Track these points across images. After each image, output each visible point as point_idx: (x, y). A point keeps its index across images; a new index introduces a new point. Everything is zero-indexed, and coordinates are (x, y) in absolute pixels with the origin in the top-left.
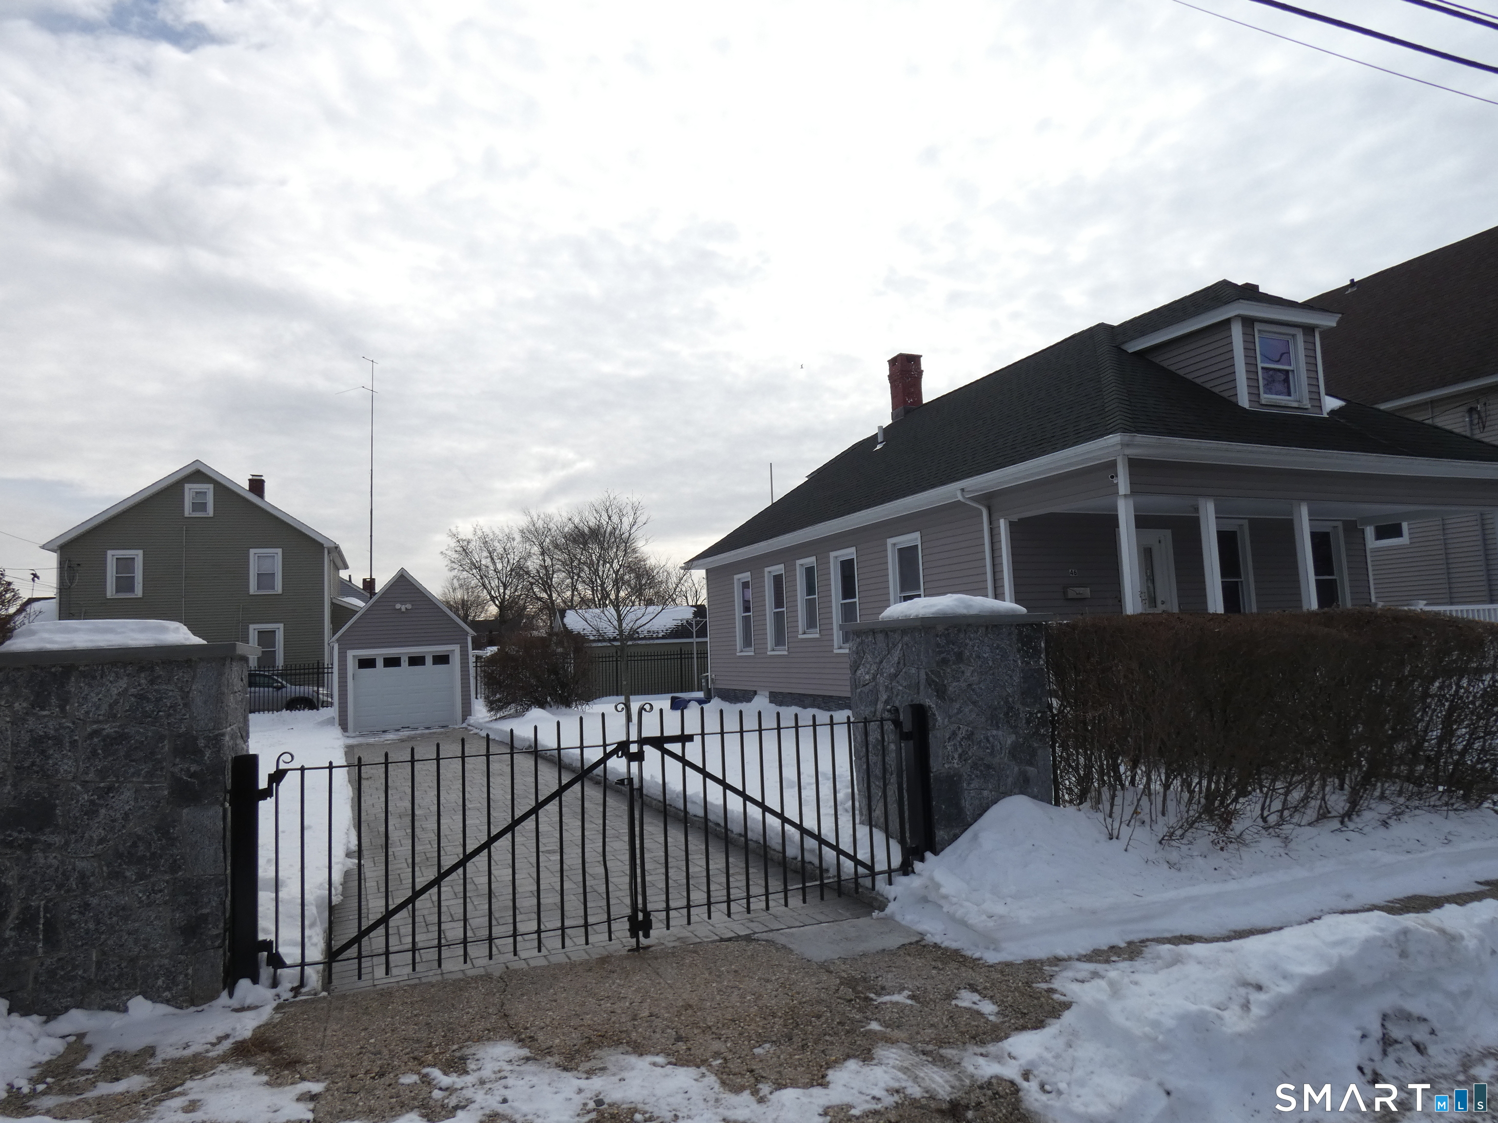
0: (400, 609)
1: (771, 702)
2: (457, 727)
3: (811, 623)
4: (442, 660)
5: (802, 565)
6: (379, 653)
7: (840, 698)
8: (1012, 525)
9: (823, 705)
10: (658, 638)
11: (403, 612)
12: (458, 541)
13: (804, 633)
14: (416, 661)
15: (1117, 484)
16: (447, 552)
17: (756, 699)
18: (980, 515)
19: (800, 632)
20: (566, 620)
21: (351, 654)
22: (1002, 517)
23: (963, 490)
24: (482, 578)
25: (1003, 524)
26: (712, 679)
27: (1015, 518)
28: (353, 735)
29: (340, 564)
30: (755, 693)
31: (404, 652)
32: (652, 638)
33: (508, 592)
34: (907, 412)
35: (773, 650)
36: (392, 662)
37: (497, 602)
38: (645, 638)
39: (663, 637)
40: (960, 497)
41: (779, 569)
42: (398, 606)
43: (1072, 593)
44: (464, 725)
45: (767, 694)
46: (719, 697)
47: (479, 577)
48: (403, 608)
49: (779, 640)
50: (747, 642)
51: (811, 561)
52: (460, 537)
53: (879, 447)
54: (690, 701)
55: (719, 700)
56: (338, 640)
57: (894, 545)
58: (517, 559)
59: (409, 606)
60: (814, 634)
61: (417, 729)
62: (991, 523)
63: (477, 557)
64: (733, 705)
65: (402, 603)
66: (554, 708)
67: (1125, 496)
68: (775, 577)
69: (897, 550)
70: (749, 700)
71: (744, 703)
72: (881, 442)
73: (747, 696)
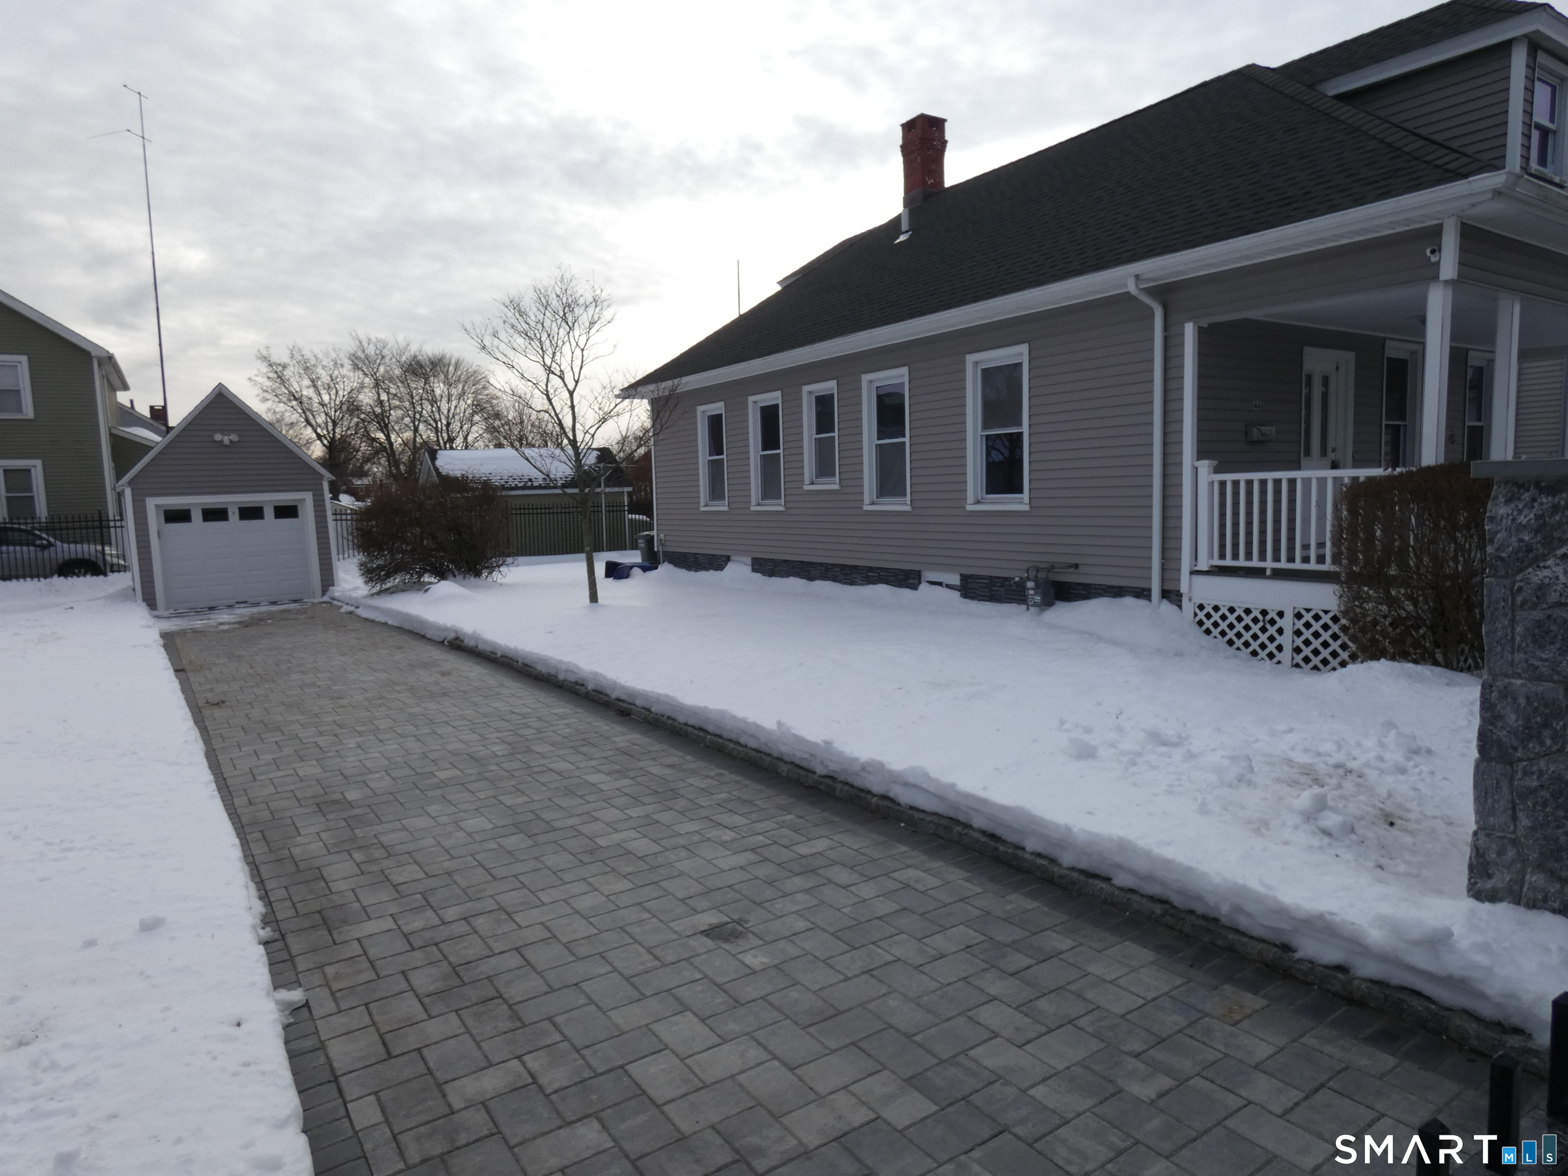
0: (222, 441)
1: (754, 570)
2: (316, 601)
3: (824, 468)
4: (287, 512)
5: (810, 393)
6: (196, 502)
7: (870, 569)
8: (1203, 334)
9: (840, 577)
10: (555, 487)
11: (226, 446)
12: (271, 365)
13: (812, 483)
14: (251, 513)
15: (1438, 264)
16: (257, 379)
17: (730, 568)
18: (1152, 316)
19: (807, 481)
20: (438, 463)
21: (152, 503)
22: (1189, 320)
23: (1137, 277)
24: (304, 412)
25: (1189, 330)
26: (660, 540)
27: (1204, 324)
28: (166, 614)
29: (116, 382)
30: (728, 559)
31: (232, 500)
32: (548, 487)
33: (338, 430)
34: (927, 196)
35: (759, 505)
36: (215, 515)
37: (325, 442)
38: (540, 487)
39: (564, 486)
40: (1132, 288)
41: (773, 397)
42: (218, 437)
43: (1255, 434)
44: (325, 599)
45: (749, 560)
46: (670, 562)
47: (300, 411)
48: (226, 440)
49: (770, 489)
50: (716, 492)
51: (829, 386)
52: (272, 361)
53: (902, 238)
54: (631, 567)
55: (671, 566)
56: (130, 483)
57: (976, 363)
58: (348, 389)
59: (234, 437)
60: (832, 484)
61: (257, 604)
62: (1166, 328)
63: (296, 386)
64: (692, 573)
65: (225, 432)
66: (460, 578)
67: (1446, 282)
68: (763, 409)
69: (984, 370)
70: (720, 568)
71: (711, 572)
72: (907, 232)
73: (717, 563)
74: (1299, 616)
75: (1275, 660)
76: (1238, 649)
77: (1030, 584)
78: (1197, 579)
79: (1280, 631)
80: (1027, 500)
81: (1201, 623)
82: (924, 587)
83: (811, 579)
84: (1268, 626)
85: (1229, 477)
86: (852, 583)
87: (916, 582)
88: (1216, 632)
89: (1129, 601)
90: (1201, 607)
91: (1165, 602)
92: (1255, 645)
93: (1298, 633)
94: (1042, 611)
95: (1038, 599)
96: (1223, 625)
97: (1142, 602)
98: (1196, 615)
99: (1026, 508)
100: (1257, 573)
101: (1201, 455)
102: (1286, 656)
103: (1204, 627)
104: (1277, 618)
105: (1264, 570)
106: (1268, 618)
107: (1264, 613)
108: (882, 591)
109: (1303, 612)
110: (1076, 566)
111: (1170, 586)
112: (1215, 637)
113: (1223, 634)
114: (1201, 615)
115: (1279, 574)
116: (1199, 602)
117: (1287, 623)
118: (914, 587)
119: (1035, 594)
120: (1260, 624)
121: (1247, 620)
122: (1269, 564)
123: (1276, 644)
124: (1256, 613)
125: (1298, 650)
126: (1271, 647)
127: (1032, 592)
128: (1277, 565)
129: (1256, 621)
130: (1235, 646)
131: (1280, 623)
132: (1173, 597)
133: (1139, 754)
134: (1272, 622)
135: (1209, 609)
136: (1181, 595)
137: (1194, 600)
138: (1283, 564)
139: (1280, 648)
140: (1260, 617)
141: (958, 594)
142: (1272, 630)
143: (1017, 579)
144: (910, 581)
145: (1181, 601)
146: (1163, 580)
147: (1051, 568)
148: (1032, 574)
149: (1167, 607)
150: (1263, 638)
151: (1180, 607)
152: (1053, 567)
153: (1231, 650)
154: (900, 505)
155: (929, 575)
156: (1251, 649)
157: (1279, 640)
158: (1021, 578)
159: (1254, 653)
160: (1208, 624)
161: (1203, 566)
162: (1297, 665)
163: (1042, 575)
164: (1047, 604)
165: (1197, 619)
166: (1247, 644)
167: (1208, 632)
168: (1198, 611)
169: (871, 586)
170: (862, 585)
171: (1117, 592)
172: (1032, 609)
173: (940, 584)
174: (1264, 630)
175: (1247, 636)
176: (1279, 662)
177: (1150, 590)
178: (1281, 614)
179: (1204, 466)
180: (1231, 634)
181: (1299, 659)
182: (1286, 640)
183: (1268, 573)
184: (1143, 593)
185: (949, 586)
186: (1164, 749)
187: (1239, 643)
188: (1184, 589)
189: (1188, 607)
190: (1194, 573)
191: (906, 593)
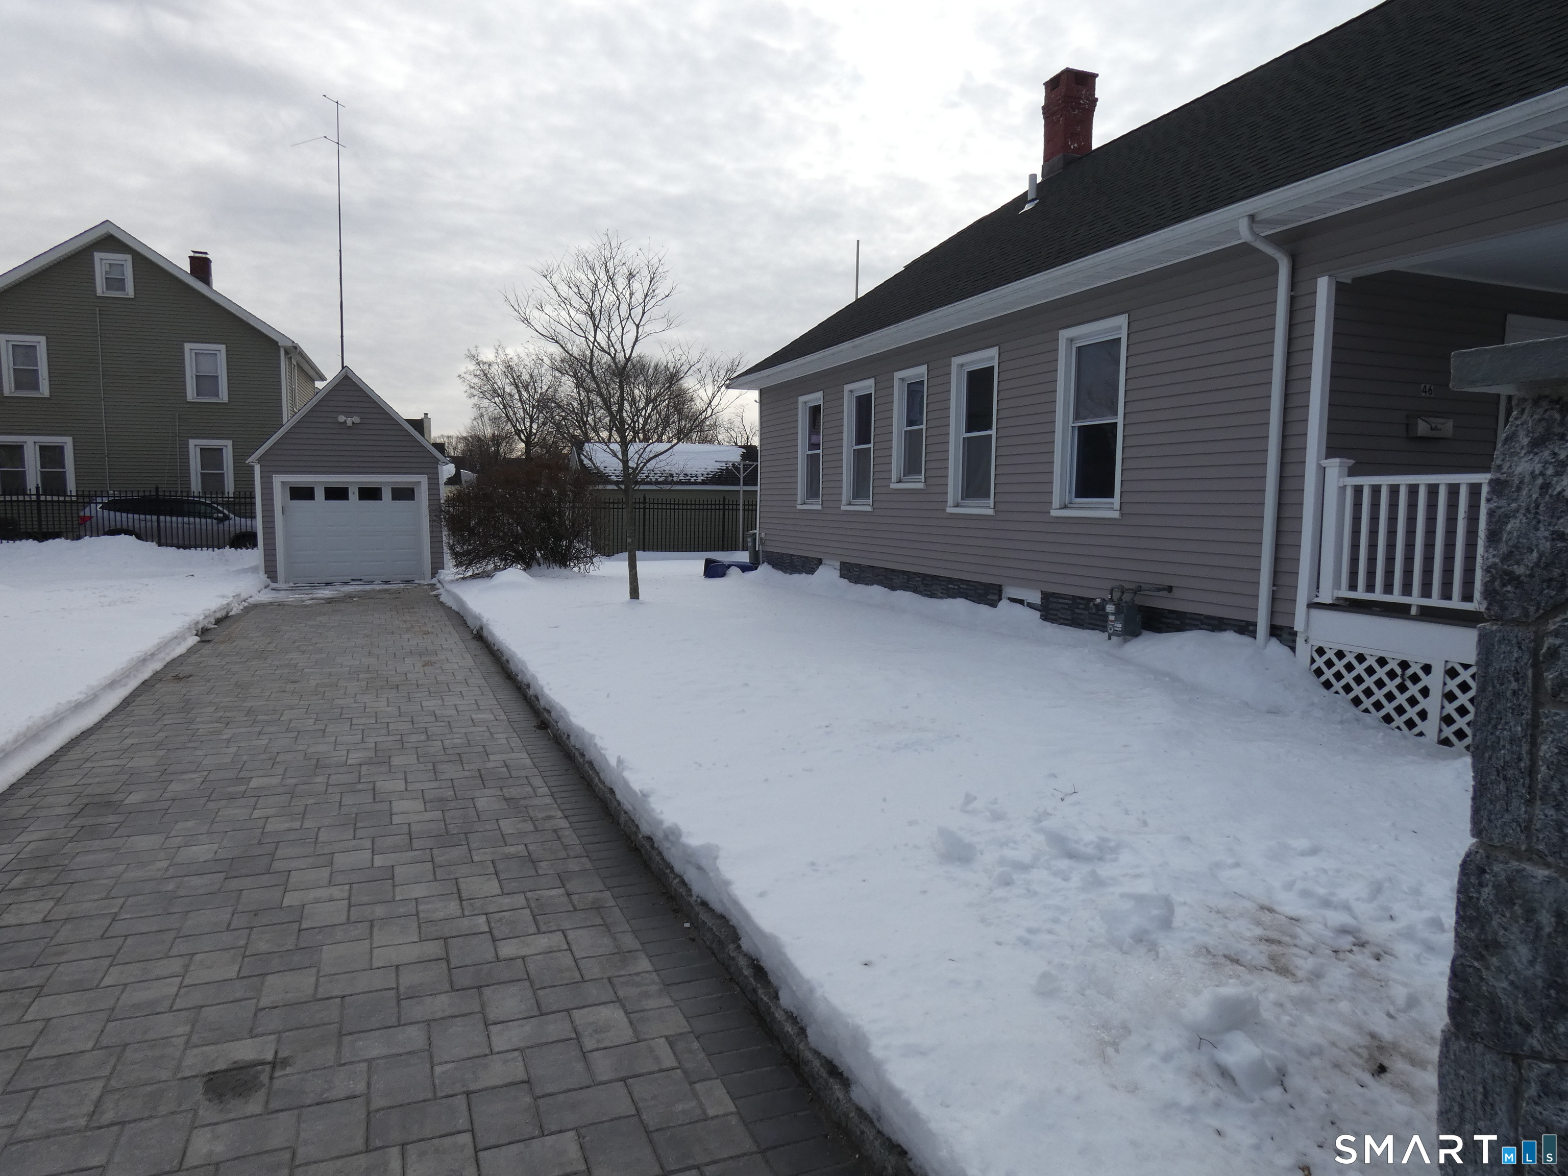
0: (345, 422)
1: (842, 576)
2: (422, 582)
3: (912, 466)
4: (404, 494)
5: (902, 380)
6: (319, 480)
7: (950, 580)
8: (1341, 291)
9: (922, 588)
10: (695, 483)
11: (349, 427)
12: (478, 364)
13: (900, 481)
14: (370, 494)
16: (465, 376)
17: (821, 570)
18: (1275, 270)
19: (894, 479)
20: (583, 454)
21: (278, 480)
22: (1322, 273)
23: (1252, 217)
24: (505, 407)
25: (1323, 288)
26: (761, 539)
27: (1346, 277)
28: (284, 586)
30: (820, 562)
31: (353, 480)
32: (689, 483)
33: (535, 426)
34: (1068, 163)
35: (850, 504)
36: (336, 493)
37: (523, 437)
38: (680, 483)
39: (703, 483)
40: (1245, 233)
41: (866, 386)
42: (342, 418)
43: (1422, 428)
44: (434, 581)
45: (838, 565)
46: (769, 563)
47: (501, 407)
48: (349, 422)
49: (860, 489)
50: (813, 491)
51: (919, 372)
52: (480, 359)
53: (1027, 207)
54: (729, 566)
55: (770, 567)
56: (259, 460)
57: (1071, 340)
58: (545, 388)
59: (357, 419)
60: (917, 484)
61: (371, 582)
62: (1293, 285)
63: (499, 384)
64: (787, 576)
65: (349, 414)
68: (859, 399)
69: (1079, 348)
70: (811, 571)
71: (804, 574)
72: (1033, 200)
73: (808, 565)
74: (1452, 673)
75: (1416, 730)
76: (1366, 711)
77: (1110, 608)
78: (1316, 613)
79: (1425, 692)
80: (1117, 506)
81: (1319, 672)
82: (1004, 604)
83: (893, 588)
84: (1408, 683)
85: (1367, 481)
86: (932, 596)
87: (996, 597)
88: (1338, 686)
89: (1230, 637)
90: (1321, 651)
91: (1274, 642)
92: (1389, 708)
93: (1450, 697)
94: (1125, 641)
95: (1119, 626)
96: (1348, 678)
97: (1245, 639)
98: (1313, 661)
99: (1116, 515)
100: (1399, 611)
101: (1332, 451)
102: (1431, 726)
103: (1323, 678)
104: (1421, 674)
105: (1408, 607)
106: (1409, 672)
107: (1404, 665)
108: (960, 605)
109: (1459, 669)
110: (1170, 589)
111: (1280, 622)
112: (1337, 692)
113: (1348, 688)
114: (1320, 662)
115: (1429, 615)
116: (1318, 644)
117: (1435, 681)
118: (994, 604)
119: (1116, 620)
120: (1398, 681)
121: (1381, 673)
122: (1415, 600)
123: (1418, 708)
124: (1393, 665)
125: (1448, 720)
126: (1412, 713)
127: (1112, 618)
128: (1426, 602)
129: (1392, 675)
130: (1362, 707)
131: (1425, 681)
132: (1285, 636)
133: (1023, 867)
134: (1415, 679)
135: (1330, 654)
136: (1295, 634)
137: (1311, 642)
138: (1435, 601)
139: (1423, 715)
140: (1399, 671)
141: (1038, 614)
142: (1414, 690)
143: (1098, 601)
144: (990, 597)
145: (1294, 641)
146: (1273, 613)
147: (1138, 590)
148: (1116, 595)
149: (1276, 648)
150: (1401, 699)
151: (1293, 649)
152: (1139, 589)
153: (1357, 711)
154: (983, 508)
155: (1011, 591)
156: (1383, 712)
157: (1423, 704)
158: (1104, 600)
159: (1388, 719)
160: (1329, 674)
161: (1326, 597)
162: (1446, 742)
163: (1127, 597)
164: (1131, 631)
165: (1315, 666)
166: (1378, 706)
167: (1327, 685)
168: (1316, 656)
169: (950, 600)
170: (941, 598)
171: (1216, 624)
172: (1114, 638)
173: (1021, 602)
174: (1402, 688)
175: (1379, 695)
176: (1421, 734)
177: (1255, 624)
178: (1427, 669)
179: (1334, 467)
180: (1358, 690)
181: (1448, 732)
182: (1433, 704)
183: (1413, 611)
184: (1247, 628)
185: (1030, 606)
186: (1063, 864)
187: (1367, 703)
188: (1299, 626)
189: (1304, 651)
190: (1312, 605)
191: (984, 609)
